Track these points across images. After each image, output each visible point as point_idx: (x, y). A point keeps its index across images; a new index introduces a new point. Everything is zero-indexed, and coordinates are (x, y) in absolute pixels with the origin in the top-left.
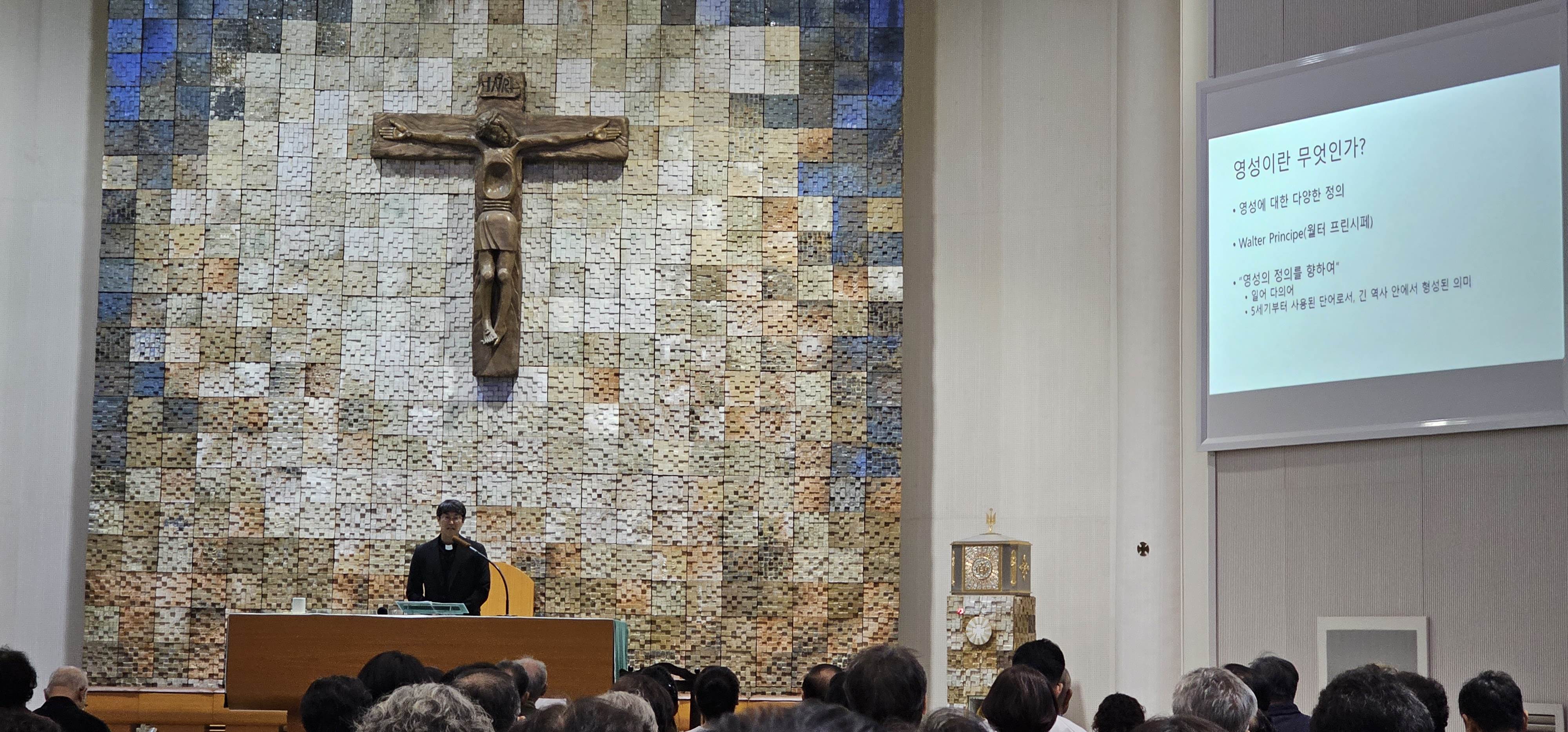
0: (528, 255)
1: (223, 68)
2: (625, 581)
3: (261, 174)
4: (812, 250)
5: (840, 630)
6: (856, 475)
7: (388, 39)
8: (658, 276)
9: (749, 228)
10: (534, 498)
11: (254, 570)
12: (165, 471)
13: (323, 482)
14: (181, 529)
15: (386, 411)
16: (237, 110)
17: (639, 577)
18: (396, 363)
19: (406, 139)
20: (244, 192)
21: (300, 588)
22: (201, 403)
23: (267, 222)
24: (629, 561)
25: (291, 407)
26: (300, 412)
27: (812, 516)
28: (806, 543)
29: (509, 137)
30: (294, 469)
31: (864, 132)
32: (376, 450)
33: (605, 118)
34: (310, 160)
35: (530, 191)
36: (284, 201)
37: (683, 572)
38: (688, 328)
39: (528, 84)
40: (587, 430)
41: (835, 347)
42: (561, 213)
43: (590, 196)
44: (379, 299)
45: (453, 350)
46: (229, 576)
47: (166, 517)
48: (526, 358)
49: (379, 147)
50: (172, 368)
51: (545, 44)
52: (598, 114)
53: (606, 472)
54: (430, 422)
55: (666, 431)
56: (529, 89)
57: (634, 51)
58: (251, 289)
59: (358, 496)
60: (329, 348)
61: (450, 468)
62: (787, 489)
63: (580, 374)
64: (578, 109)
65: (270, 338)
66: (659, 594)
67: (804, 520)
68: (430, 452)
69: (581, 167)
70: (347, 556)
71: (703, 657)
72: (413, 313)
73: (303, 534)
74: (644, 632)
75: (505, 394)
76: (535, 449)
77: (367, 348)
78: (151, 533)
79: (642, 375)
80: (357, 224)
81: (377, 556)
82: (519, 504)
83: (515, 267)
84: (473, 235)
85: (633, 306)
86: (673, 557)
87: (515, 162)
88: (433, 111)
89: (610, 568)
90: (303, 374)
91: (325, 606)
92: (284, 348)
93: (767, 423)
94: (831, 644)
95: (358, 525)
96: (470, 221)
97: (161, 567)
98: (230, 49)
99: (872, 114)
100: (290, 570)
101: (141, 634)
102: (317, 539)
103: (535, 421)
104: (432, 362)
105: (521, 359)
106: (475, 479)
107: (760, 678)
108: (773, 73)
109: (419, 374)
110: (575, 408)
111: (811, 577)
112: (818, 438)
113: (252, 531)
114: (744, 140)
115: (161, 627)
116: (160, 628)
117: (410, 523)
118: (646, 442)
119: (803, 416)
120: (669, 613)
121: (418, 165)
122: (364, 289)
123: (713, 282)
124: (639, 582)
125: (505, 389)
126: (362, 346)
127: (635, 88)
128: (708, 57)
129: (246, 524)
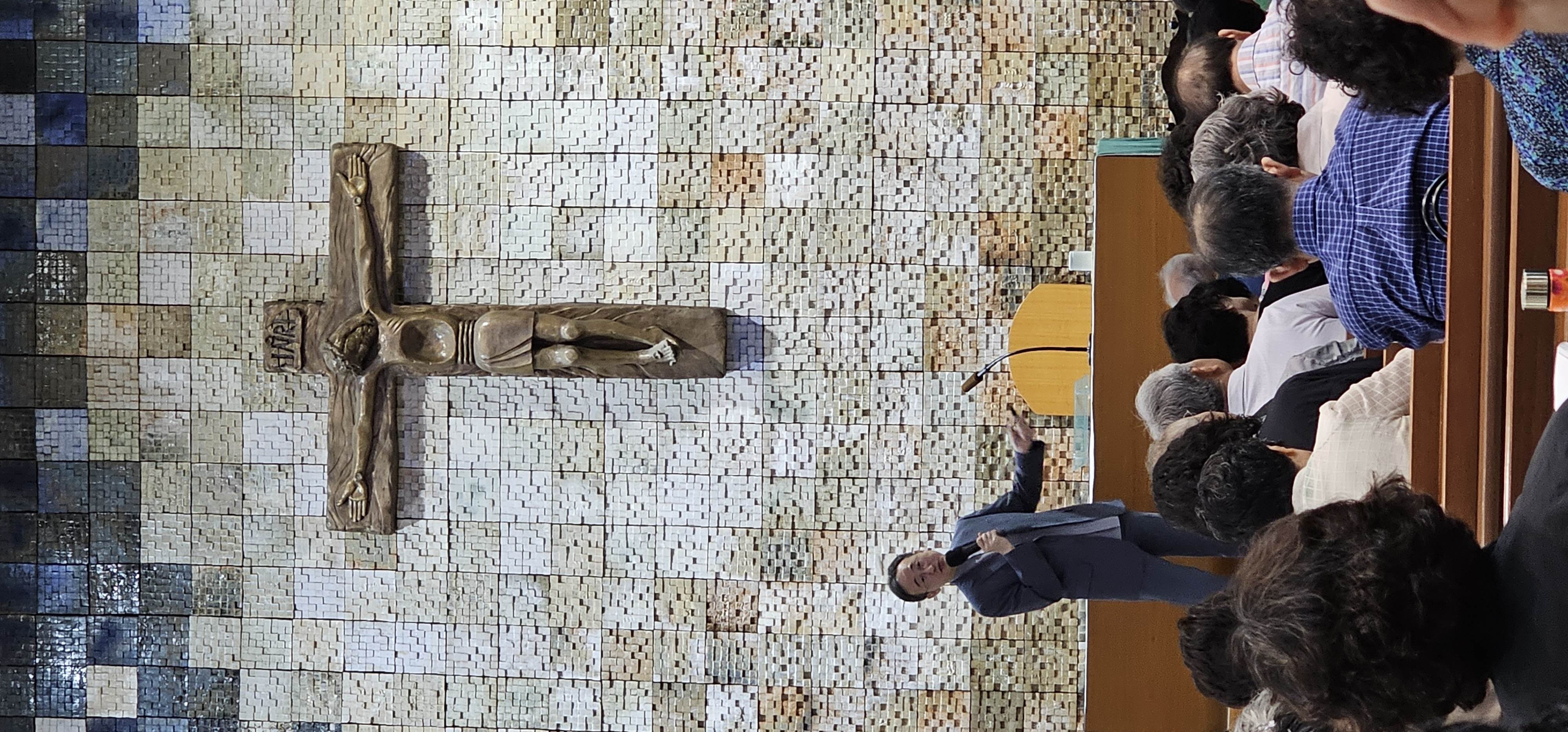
0: (541, 294)
2: (1036, 146)
3: (421, 698)
7: (214, 508)
8: (572, 95)
10: (910, 284)
11: (1020, 704)
13: (886, 604)
15: (779, 511)
17: (1031, 124)
18: (706, 495)
19: (367, 482)
20: (449, 723)
21: (1046, 637)
23: (494, 689)
24: (1006, 139)
25: (774, 652)
26: (780, 639)
29: (362, 324)
30: (867, 647)
32: (838, 524)
33: (334, 178)
34: (399, 625)
35: (444, 292)
36: (461, 665)
37: (1021, 57)
38: (651, 51)
39: (281, 297)
40: (805, 202)
42: (477, 246)
43: (452, 200)
44: (609, 522)
45: (685, 409)
48: (696, 297)
49: (380, 522)
51: (221, 272)
52: (327, 189)
53: (870, 174)
54: (795, 443)
55: (806, 83)
56: (289, 296)
57: (230, 136)
58: (595, 713)
60: (683, 597)
61: (866, 413)
63: (720, 213)
64: (319, 221)
65: (669, 684)
66: (1056, 95)
68: (841, 443)
69: (407, 216)
71: (1152, 29)
72: (629, 470)
73: (965, 633)
74: (1113, 117)
75: (752, 328)
76: (835, 282)
77: (683, 540)
79: (723, 118)
80: (496, 556)
82: (919, 306)
83: (558, 315)
84: (511, 379)
85: (618, 133)
86: (999, 73)
87: (400, 315)
88: (323, 442)
89: (1017, 168)
90: (723, 635)
92: (683, 664)
96: (489, 383)
100: (1019, 653)
103: (792, 282)
104: (703, 441)
105: (698, 304)
106: (881, 374)
109: (722, 460)
110: (773, 221)
113: (960, 708)
117: (948, 474)
118: (825, 112)
120: (1085, 80)
121: (404, 463)
122: (593, 544)
123: (581, 14)
124: (1039, 124)
125: (744, 329)
126: (680, 546)
127: (286, 135)
128: (238, 24)
129: (950, 716)
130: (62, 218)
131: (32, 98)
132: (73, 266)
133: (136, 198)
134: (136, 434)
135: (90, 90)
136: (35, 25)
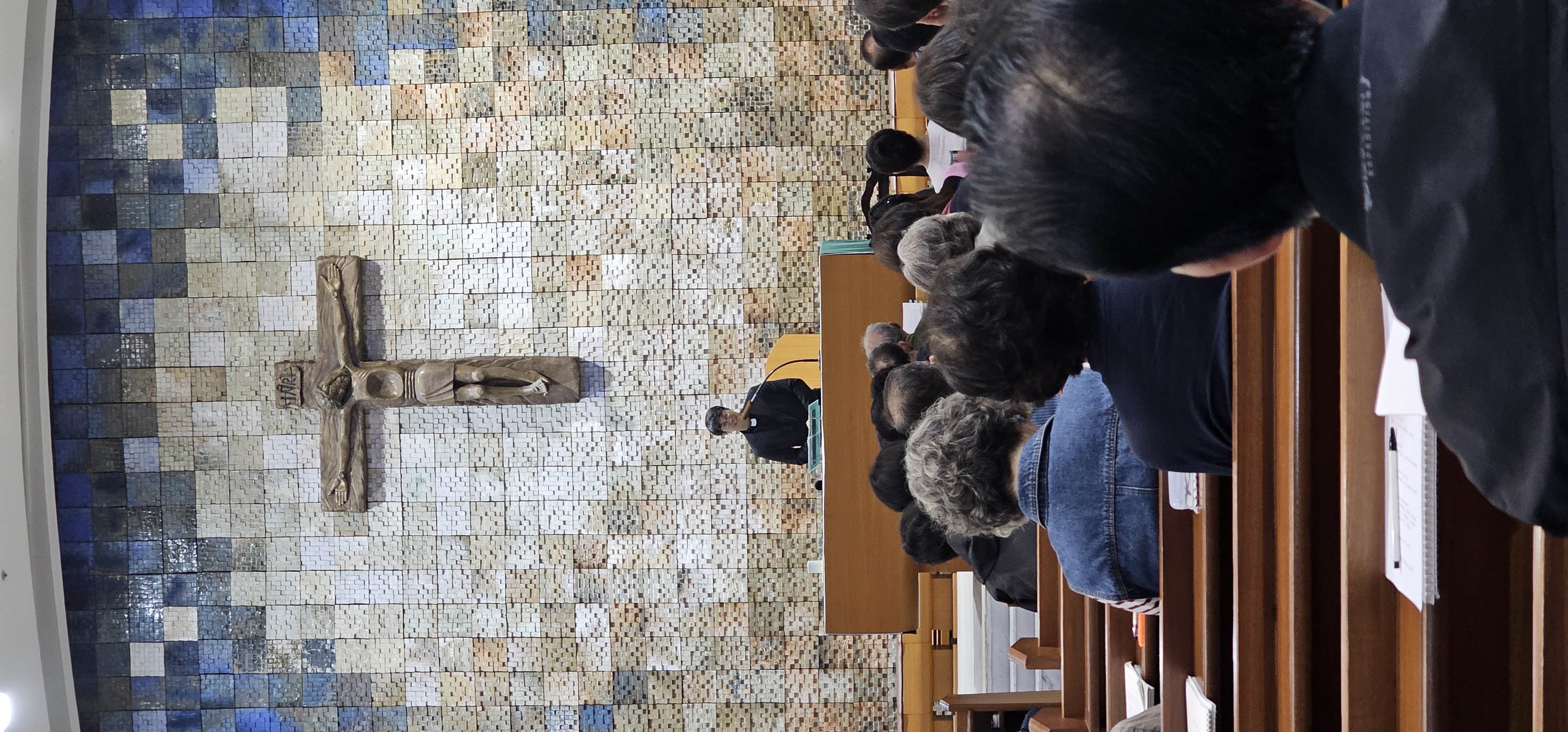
1: (283, 662)
2: (779, 244)
3: (387, 620)
4: (443, 70)
5: (821, 28)
6: (666, 17)
7: (246, 500)
8: (474, 220)
9: (424, 132)
10: (699, 337)
11: (781, 610)
12: (686, 700)
13: (691, 547)
14: (742, 682)
15: (619, 488)
16: (324, 646)
17: (775, 229)
18: (570, 479)
19: (347, 478)
20: (406, 636)
21: (797, 565)
22: (618, 668)
23: (435, 612)
24: (759, 239)
25: (618, 581)
26: (622, 572)
27: (708, 60)
28: (735, 65)
29: (341, 375)
30: (679, 576)
31: (321, 20)
32: (657, 496)
33: (318, 280)
34: (371, 572)
35: (394, 352)
36: (414, 597)
37: (768, 185)
38: (525, 189)
39: (286, 359)
40: (629, 286)
41: (538, 43)
42: (415, 321)
43: (397, 291)
44: (508, 499)
45: (555, 423)
46: (787, 634)
47: (731, 697)
48: (560, 350)
49: (356, 504)
50: (584, 697)
51: (245, 343)
53: (670, 266)
54: (627, 444)
55: (627, 207)
56: (292, 358)
57: (248, 254)
58: (502, 625)
59: (704, 513)
60: (558, 547)
61: (673, 423)
62: (681, 86)
63: (573, 295)
64: (309, 308)
65: (551, 604)
66: (792, 209)
67: (712, 67)
68: (658, 443)
69: (368, 303)
70: (764, 521)
71: (853, 164)
72: (519, 465)
73: (743, 565)
74: (829, 222)
75: (596, 369)
76: (650, 337)
77: (556, 509)
78: (746, 711)
79: (573, 232)
80: (434, 524)
81: (763, 491)
82: (705, 351)
83: (470, 365)
84: (440, 408)
85: (505, 244)
86: (754, 196)
87: (365, 368)
88: (317, 453)
89: (767, 258)
90: (584, 571)
91: (814, 541)
92: (559, 591)
93: (616, 107)
94: (836, 37)
95: (733, 512)
96: (426, 411)
97: (780, 699)
98: (263, 656)
99: (303, 12)
100: (779, 576)
101: (846, 715)
102: (748, 551)
103: (622, 338)
104: (568, 444)
105: (561, 355)
106: (682, 397)
107: (872, 106)
108: (264, 114)
109: (580, 456)
110: (608, 299)
111: (769, 59)
112: (630, 56)
113: (742, 614)
114: (335, 141)
115: (838, 696)
116: (840, 698)
117: (729, 460)
118: (639, 226)
119: (608, 72)
120: (810, 199)
121: (372, 465)
122: (498, 514)
123: (478, 166)
124: (780, 229)
125: (591, 370)
126: (554, 514)
127: (285, 252)
128: (251, 179)
129: (735, 619)
130: (137, 311)
131: (114, 232)
132: (145, 343)
133: (186, 296)
134: (192, 453)
135: (153, 226)
136: (115, 184)
